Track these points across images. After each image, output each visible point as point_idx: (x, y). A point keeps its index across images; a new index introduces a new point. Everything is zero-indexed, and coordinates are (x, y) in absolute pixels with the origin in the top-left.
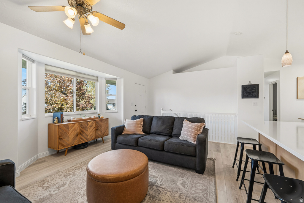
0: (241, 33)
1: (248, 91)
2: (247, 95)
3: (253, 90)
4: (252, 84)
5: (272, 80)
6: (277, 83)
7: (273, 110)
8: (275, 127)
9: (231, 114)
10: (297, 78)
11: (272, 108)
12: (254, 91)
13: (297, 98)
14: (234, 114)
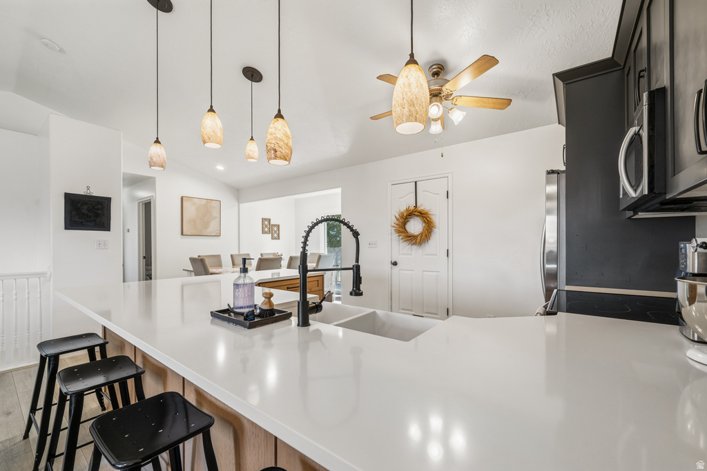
0: (61, 51)
1: (84, 211)
2: (82, 222)
3: (96, 211)
4: (95, 194)
5: (143, 194)
6: (150, 202)
7: (144, 258)
8: (148, 294)
9: (28, 276)
10: (182, 198)
11: (143, 254)
12: (99, 212)
13: (182, 234)
14: (39, 275)
